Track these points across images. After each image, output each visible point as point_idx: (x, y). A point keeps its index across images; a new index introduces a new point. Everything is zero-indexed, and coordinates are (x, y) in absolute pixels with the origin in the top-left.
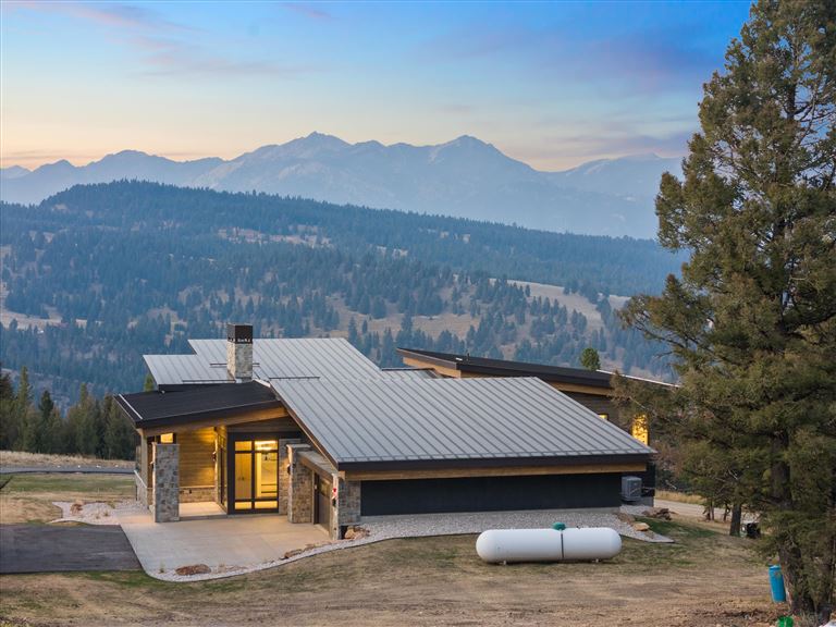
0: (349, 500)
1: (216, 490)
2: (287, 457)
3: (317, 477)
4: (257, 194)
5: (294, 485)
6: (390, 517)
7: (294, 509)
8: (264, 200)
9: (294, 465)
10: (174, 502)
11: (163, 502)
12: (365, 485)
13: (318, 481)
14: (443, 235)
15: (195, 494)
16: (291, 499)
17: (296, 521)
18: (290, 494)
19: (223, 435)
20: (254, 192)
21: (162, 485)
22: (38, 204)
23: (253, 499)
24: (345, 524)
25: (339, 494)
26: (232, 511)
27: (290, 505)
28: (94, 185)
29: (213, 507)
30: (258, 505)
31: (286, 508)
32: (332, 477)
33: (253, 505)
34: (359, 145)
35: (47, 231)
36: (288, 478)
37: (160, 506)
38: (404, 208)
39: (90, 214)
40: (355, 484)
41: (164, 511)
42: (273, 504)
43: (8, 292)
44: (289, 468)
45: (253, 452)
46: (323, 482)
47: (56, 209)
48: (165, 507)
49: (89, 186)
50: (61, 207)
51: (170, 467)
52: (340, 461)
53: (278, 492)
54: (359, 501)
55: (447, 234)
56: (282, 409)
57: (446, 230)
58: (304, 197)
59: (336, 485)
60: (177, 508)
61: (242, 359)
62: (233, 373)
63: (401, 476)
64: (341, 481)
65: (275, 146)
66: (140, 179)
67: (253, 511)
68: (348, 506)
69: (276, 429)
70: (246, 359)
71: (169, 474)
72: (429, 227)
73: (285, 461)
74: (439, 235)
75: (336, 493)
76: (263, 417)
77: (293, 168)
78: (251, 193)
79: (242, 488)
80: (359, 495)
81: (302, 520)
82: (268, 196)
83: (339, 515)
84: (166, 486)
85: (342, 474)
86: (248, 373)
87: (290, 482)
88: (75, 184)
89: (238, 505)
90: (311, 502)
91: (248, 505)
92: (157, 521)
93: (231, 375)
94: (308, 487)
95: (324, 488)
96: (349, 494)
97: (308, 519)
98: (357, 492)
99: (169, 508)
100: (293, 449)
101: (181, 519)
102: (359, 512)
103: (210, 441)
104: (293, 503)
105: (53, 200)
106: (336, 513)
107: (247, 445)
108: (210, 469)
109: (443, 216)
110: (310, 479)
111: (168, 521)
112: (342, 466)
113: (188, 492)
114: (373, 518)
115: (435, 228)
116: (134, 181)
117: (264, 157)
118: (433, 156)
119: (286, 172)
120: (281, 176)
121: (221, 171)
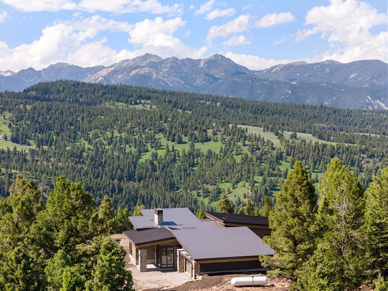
7: (179, 268)
8: (125, 88)
9: (179, 255)
10: (145, 265)
11: (142, 265)
16: (178, 265)
20: (121, 84)
22: (22, 91)
24: (196, 275)
25: (195, 267)
33: (167, 266)
35: (27, 104)
43: (11, 134)
47: (31, 94)
50: (33, 93)
51: (144, 256)
54: (200, 268)
57: (209, 101)
58: (144, 86)
61: (160, 219)
62: (157, 224)
64: (195, 263)
66: (69, 79)
68: (197, 270)
72: (201, 100)
74: (205, 103)
76: (170, 241)
77: (137, 70)
82: (127, 86)
83: (194, 272)
84: (143, 261)
88: (39, 82)
90: (184, 266)
92: (141, 271)
100: (179, 251)
105: (29, 90)
109: (207, 94)
110: (183, 259)
111: (144, 271)
115: (203, 100)
116: (66, 80)
117: (123, 65)
118: (202, 64)
119: (134, 72)
120: (131, 74)
121: (104, 72)
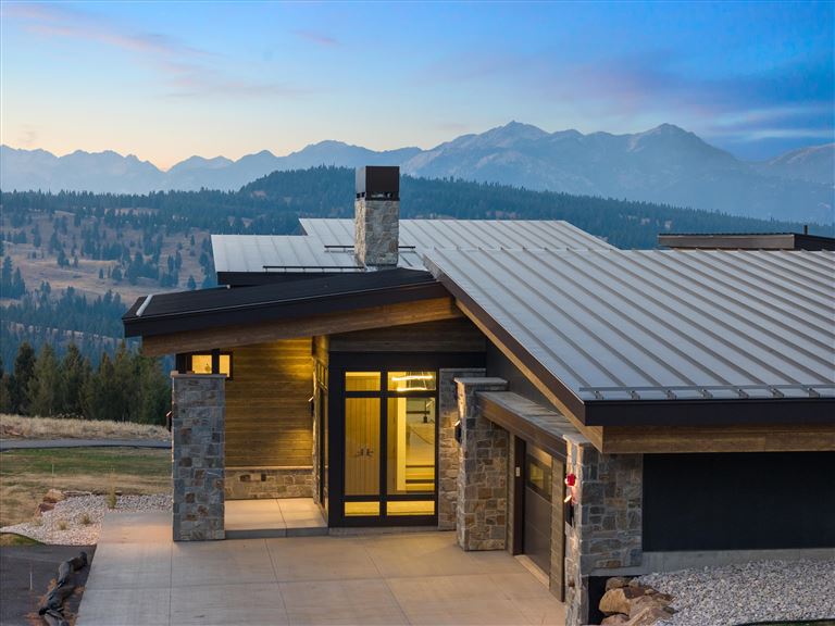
0: (612, 507)
1: (314, 474)
2: (456, 406)
3: (521, 445)
4: (455, 181)
5: (469, 466)
6: (722, 555)
7: (469, 521)
8: (461, 186)
9: (471, 423)
10: (214, 499)
11: (190, 499)
12: (655, 467)
13: (524, 459)
14: (643, 221)
15: (272, 482)
16: (462, 499)
17: (474, 547)
18: (462, 484)
19: (324, 359)
20: (452, 178)
21: (188, 462)
22: (237, 190)
23: (384, 497)
24: (599, 573)
25: (585, 490)
26: (338, 520)
27: (461, 509)
28: (293, 171)
29: (304, 510)
30: (395, 508)
31: (452, 516)
32: (563, 446)
33: (383, 508)
34: (557, 134)
35: (247, 217)
36: (456, 451)
37: (183, 506)
38: (603, 194)
39: (288, 200)
40: (627, 462)
41: (191, 517)
42: (426, 507)
43: (205, 277)
44: (459, 429)
45: (385, 394)
46: (536, 462)
47: (255, 196)
48: (194, 510)
49: (287, 172)
50: (260, 193)
51: (205, 423)
52: (590, 396)
53: (436, 481)
54: (639, 511)
55: (648, 220)
56: (446, 302)
57: (647, 216)
58: (502, 184)
59: (575, 465)
60: (220, 511)
61: (378, 229)
62: (362, 257)
63: (759, 444)
64: (589, 453)
65: (474, 135)
66: (338, 166)
67: (384, 521)
68: (610, 524)
69: (434, 346)
70: (387, 229)
71: (203, 437)
72: (630, 214)
73: (453, 415)
74: (640, 222)
75: (575, 490)
76: (405, 317)
77: (491, 157)
78: (449, 179)
79: (359, 472)
80: (638, 493)
81: (489, 543)
82: (466, 183)
83: (584, 547)
84: (197, 464)
85: (595, 436)
86: (390, 257)
87: (462, 459)
88: (273, 170)
89: (352, 508)
90: (506, 505)
91: (372, 508)
92: (177, 539)
93: (359, 261)
94: (502, 470)
95: (536, 474)
96: (611, 490)
97: (500, 543)
98: (632, 486)
99: (202, 510)
100: (468, 387)
101: (231, 535)
102: (639, 539)
103: (305, 375)
104: (467, 507)
105: (253, 187)
106: (574, 541)
107: (371, 379)
108: (303, 433)
109: (644, 203)
110: (506, 454)
111: (199, 538)
112: (596, 412)
113: (259, 477)
114: (675, 557)
115: (635, 214)
116: (332, 168)
117: (462, 146)
118: (633, 144)
119: (484, 161)
120: (479, 165)
121: (420, 161)
